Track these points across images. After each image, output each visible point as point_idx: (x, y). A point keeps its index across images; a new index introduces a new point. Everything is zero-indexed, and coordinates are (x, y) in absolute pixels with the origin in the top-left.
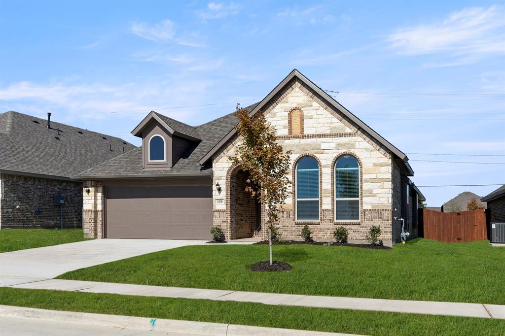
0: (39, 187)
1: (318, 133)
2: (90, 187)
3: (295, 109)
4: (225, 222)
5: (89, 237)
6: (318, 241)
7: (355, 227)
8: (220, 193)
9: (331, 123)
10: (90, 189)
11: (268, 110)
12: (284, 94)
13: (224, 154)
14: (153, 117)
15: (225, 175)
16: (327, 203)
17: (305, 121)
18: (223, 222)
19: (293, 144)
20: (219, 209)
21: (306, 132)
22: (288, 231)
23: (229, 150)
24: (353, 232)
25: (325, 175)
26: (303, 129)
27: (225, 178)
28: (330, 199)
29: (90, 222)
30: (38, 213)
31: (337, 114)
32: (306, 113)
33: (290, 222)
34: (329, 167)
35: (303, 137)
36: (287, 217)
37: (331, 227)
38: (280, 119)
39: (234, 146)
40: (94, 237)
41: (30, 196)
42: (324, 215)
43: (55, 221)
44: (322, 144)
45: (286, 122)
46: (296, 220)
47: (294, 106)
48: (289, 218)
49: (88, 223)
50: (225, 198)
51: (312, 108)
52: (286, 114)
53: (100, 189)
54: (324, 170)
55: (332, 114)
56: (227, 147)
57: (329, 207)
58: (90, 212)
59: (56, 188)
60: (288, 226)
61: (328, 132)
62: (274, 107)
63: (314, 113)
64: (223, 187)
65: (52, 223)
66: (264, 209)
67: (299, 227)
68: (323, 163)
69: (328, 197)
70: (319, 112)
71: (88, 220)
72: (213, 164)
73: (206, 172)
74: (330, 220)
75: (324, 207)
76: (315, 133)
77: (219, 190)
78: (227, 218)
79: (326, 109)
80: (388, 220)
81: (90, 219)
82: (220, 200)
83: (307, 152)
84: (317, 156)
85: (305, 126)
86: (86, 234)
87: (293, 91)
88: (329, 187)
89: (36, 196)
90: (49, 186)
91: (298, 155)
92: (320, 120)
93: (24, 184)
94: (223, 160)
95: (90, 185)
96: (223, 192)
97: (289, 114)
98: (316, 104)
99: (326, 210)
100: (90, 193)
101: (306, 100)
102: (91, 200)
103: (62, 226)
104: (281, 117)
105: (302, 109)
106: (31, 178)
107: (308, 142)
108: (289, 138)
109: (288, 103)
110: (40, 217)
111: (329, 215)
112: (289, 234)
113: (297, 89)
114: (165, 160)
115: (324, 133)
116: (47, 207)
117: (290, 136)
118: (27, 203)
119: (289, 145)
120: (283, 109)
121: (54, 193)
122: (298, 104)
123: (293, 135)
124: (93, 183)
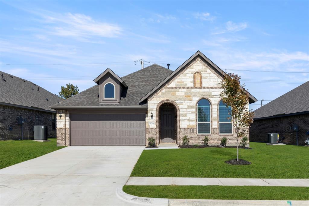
0: (11, 112)
1: (210, 86)
2: (62, 113)
3: (198, 72)
4: (155, 135)
5: (61, 145)
6: (210, 145)
7: (230, 137)
8: (152, 118)
9: (217, 81)
10: (62, 114)
11: (182, 72)
12: (191, 64)
13: (155, 96)
14: (108, 72)
15: (156, 108)
16: (215, 124)
17: (203, 79)
18: (154, 135)
19: (196, 91)
20: (151, 127)
21: (204, 85)
22: (193, 140)
23: (158, 94)
24: (229, 140)
25: (214, 109)
26: (202, 84)
27: (155, 110)
28: (217, 122)
29: (61, 136)
30: (10, 129)
31: (220, 77)
32: (204, 75)
33: (194, 135)
34: (216, 105)
35: (202, 88)
36: (193, 132)
37: (217, 137)
38: (188, 77)
39: (161, 91)
40: (64, 145)
41: (6, 118)
42: (213, 131)
43: (19, 135)
44: (212, 92)
45: (192, 80)
46: (198, 134)
47: (197, 71)
48: (194, 132)
49: (60, 136)
50: (155, 121)
51: (207, 73)
52: (192, 75)
53: (68, 115)
54: (213, 106)
55: (218, 77)
56: (157, 92)
57: (216, 127)
58: (62, 130)
59: (19, 113)
60: (193, 137)
61: (216, 86)
62: (185, 71)
63: (208, 75)
64: (154, 115)
65: (17, 136)
66: (179, 128)
67: (200, 137)
68: (213, 102)
69: (216, 121)
70: (211, 75)
71: (60, 134)
72: (148, 101)
73: (144, 106)
74: (217, 134)
75: (214, 127)
76: (208, 86)
77: (152, 116)
78: (157, 133)
79: (214, 73)
80: (247, 134)
81: (61, 134)
82: (152, 123)
83: (204, 97)
84: (210, 99)
85: (203, 82)
86: (59, 143)
87: (196, 63)
88: (216, 116)
89: (9, 119)
90: (16, 112)
91: (199, 98)
92: (211, 80)
93: (3, 110)
94: (154, 99)
95: (62, 112)
96: (154, 118)
97: (194, 75)
98: (209, 71)
99: (214, 128)
100: (62, 117)
101: (203, 68)
102: (62, 122)
103: (23, 138)
104: (189, 76)
105: (201, 73)
106: (7, 106)
107: (204, 91)
108: (194, 88)
109: (193, 69)
110: (11, 133)
111: (216, 131)
112: (194, 142)
113: (198, 62)
114: (115, 98)
115: (213, 86)
116: (15, 126)
117: (195, 87)
118: (5, 124)
119: (194, 92)
120: (190, 72)
121: (18, 116)
122: (199, 70)
123: (196, 87)
124: (64, 111)
